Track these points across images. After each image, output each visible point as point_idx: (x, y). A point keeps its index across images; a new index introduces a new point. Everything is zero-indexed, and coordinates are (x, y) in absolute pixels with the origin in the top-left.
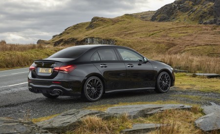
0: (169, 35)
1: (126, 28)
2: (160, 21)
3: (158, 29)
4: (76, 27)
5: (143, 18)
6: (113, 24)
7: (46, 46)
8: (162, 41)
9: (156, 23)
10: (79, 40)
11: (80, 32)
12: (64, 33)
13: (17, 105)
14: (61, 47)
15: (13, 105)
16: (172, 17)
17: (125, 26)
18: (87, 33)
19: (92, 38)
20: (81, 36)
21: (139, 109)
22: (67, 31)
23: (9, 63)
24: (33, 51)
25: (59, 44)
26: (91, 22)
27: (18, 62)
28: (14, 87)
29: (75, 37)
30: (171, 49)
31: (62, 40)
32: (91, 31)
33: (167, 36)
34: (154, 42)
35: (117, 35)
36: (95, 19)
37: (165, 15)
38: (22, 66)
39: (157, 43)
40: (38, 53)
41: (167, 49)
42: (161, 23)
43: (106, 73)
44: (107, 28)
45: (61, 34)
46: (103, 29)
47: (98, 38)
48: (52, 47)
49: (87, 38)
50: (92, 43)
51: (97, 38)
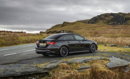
0: (95, 29)
1: (77, 26)
2: (91, 24)
3: (91, 27)
4: (56, 26)
5: (85, 22)
6: (72, 25)
7: (44, 34)
8: (92, 32)
9: (90, 24)
10: (58, 31)
11: (58, 28)
12: (51, 28)
13: (31, 59)
14: (50, 34)
15: (29, 59)
16: (96, 22)
17: (77, 25)
18: (61, 28)
19: (63, 31)
21: (83, 60)
22: (53, 28)
23: (27, 42)
24: (38, 36)
25: (49, 33)
26: (63, 24)
27: (31, 41)
28: (30, 51)
29: (56, 30)
30: (96, 35)
31: (50, 31)
32: (63, 28)
33: (94, 30)
34: (89, 32)
35: (74, 29)
36: (64, 23)
37: (94, 21)
38: (33, 43)
39: (90, 32)
40: (40, 37)
41: (95, 35)
42: (92, 24)
43: (69, 45)
44: (69, 27)
45: (50, 29)
46: (67, 27)
47: (66, 31)
48: (46, 34)
49: (61, 31)
50: (63, 32)
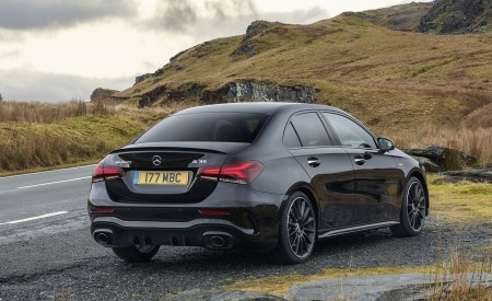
0: (471, 72)
1: (345, 53)
2: (442, 32)
3: (438, 53)
4: (202, 51)
5: (396, 23)
6: (309, 42)
7: (118, 107)
8: (450, 88)
9: (432, 38)
10: (212, 87)
11: (214, 64)
12: (167, 68)
14: (159, 110)
16: (479, 19)
17: (343, 46)
18: (235, 67)
19: (248, 83)
20: (217, 78)
22: (177, 64)
23: (10, 158)
24: (80, 121)
25: (153, 100)
26: (247, 37)
27: (37, 152)
28: (25, 226)
29: (201, 79)
30: (477, 112)
31: (162, 89)
32: (246, 62)
33: (463, 74)
34: (427, 92)
35: (321, 73)
36: (258, 28)
37: (459, 15)
38: (47, 165)
39: (436, 94)
40: (92, 126)
41: (466, 113)
42: (448, 37)
44: (291, 54)
45: (160, 72)
46: (279, 57)
47: (267, 83)
48: (133, 109)
49: (234, 84)
50: (248, 97)
51: (261, 83)
